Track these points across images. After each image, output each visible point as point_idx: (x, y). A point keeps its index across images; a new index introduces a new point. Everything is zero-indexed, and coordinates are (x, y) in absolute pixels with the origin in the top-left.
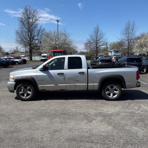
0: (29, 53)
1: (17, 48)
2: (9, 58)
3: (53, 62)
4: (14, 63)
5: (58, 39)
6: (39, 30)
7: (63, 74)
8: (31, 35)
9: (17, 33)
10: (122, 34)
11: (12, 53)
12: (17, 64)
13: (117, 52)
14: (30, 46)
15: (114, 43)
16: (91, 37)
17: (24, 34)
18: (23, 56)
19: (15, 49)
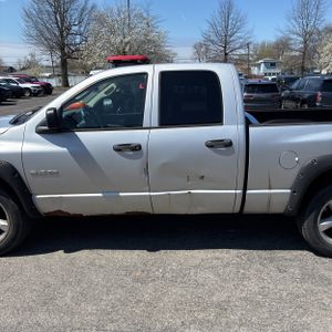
0: (60, 70)
1: (32, 56)
2: (8, 81)
3: (102, 94)
4: (19, 93)
5: (130, 29)
6: (83, 10)
7: (137, 148)
8: (63, 21)
9: (28, 15)
10: (289, 20)
11: (24, 69)
12: (27, 95)
13: (273, 65)
14: (62, 49)
15: (263, 44)
16: (213, 26)
17: (45, 17)
18: (47, 75)
19: (29, 58)
